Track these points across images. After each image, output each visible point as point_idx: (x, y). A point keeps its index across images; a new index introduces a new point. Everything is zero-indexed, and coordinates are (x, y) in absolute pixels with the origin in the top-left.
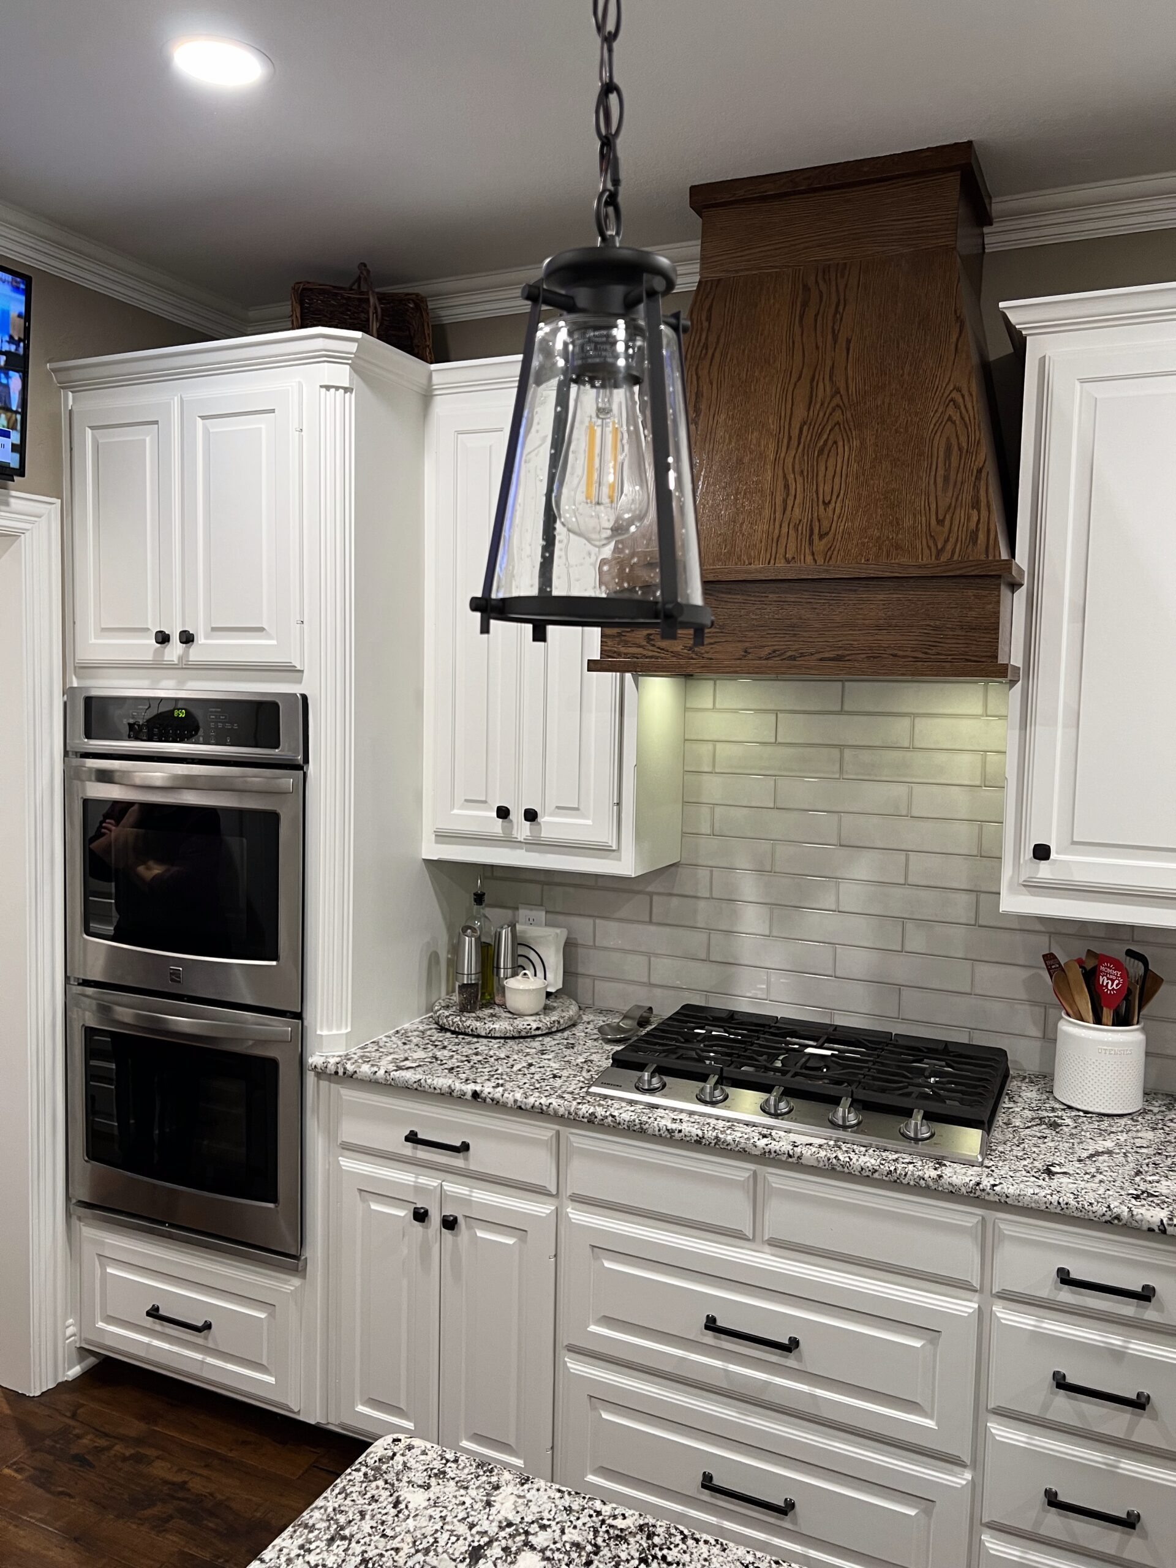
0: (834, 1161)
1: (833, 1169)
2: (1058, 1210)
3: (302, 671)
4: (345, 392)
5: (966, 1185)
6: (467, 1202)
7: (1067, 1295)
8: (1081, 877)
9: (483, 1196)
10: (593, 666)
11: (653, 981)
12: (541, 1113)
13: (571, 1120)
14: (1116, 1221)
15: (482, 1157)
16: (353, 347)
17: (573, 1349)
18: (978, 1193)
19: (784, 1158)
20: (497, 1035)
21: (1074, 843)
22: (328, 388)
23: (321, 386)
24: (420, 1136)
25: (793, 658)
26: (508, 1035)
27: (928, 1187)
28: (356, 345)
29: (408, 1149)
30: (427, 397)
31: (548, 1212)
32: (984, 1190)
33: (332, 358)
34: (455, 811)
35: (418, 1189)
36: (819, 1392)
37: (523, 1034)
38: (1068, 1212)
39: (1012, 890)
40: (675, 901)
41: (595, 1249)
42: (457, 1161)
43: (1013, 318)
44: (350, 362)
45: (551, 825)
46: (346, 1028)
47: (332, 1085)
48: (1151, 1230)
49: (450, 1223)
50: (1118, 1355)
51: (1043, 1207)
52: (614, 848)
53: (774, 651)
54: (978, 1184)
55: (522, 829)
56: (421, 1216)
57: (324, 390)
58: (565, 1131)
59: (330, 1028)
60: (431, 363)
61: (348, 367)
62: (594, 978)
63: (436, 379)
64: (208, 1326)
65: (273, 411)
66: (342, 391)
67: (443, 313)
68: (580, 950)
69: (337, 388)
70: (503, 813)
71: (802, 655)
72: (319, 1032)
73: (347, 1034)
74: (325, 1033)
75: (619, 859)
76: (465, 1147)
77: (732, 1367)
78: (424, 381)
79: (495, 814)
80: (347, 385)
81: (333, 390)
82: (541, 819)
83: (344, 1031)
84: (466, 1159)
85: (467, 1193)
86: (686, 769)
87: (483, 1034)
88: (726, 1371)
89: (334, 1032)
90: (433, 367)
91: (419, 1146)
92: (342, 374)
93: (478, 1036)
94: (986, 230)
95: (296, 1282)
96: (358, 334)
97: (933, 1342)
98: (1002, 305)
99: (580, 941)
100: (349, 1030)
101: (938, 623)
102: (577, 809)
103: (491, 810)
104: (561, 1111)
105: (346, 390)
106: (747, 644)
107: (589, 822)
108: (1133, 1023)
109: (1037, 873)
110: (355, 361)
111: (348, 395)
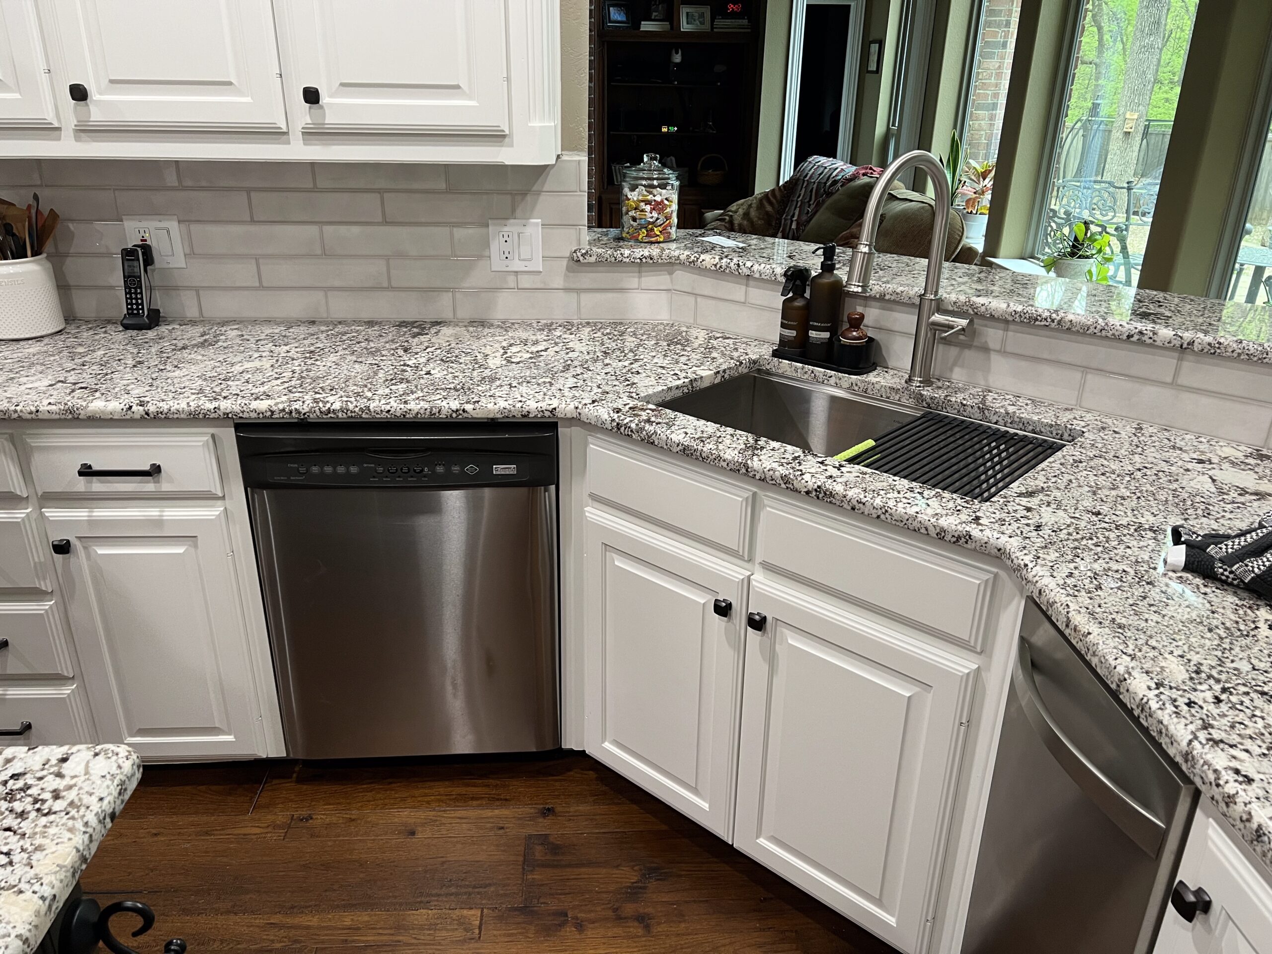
108: (26, 257)
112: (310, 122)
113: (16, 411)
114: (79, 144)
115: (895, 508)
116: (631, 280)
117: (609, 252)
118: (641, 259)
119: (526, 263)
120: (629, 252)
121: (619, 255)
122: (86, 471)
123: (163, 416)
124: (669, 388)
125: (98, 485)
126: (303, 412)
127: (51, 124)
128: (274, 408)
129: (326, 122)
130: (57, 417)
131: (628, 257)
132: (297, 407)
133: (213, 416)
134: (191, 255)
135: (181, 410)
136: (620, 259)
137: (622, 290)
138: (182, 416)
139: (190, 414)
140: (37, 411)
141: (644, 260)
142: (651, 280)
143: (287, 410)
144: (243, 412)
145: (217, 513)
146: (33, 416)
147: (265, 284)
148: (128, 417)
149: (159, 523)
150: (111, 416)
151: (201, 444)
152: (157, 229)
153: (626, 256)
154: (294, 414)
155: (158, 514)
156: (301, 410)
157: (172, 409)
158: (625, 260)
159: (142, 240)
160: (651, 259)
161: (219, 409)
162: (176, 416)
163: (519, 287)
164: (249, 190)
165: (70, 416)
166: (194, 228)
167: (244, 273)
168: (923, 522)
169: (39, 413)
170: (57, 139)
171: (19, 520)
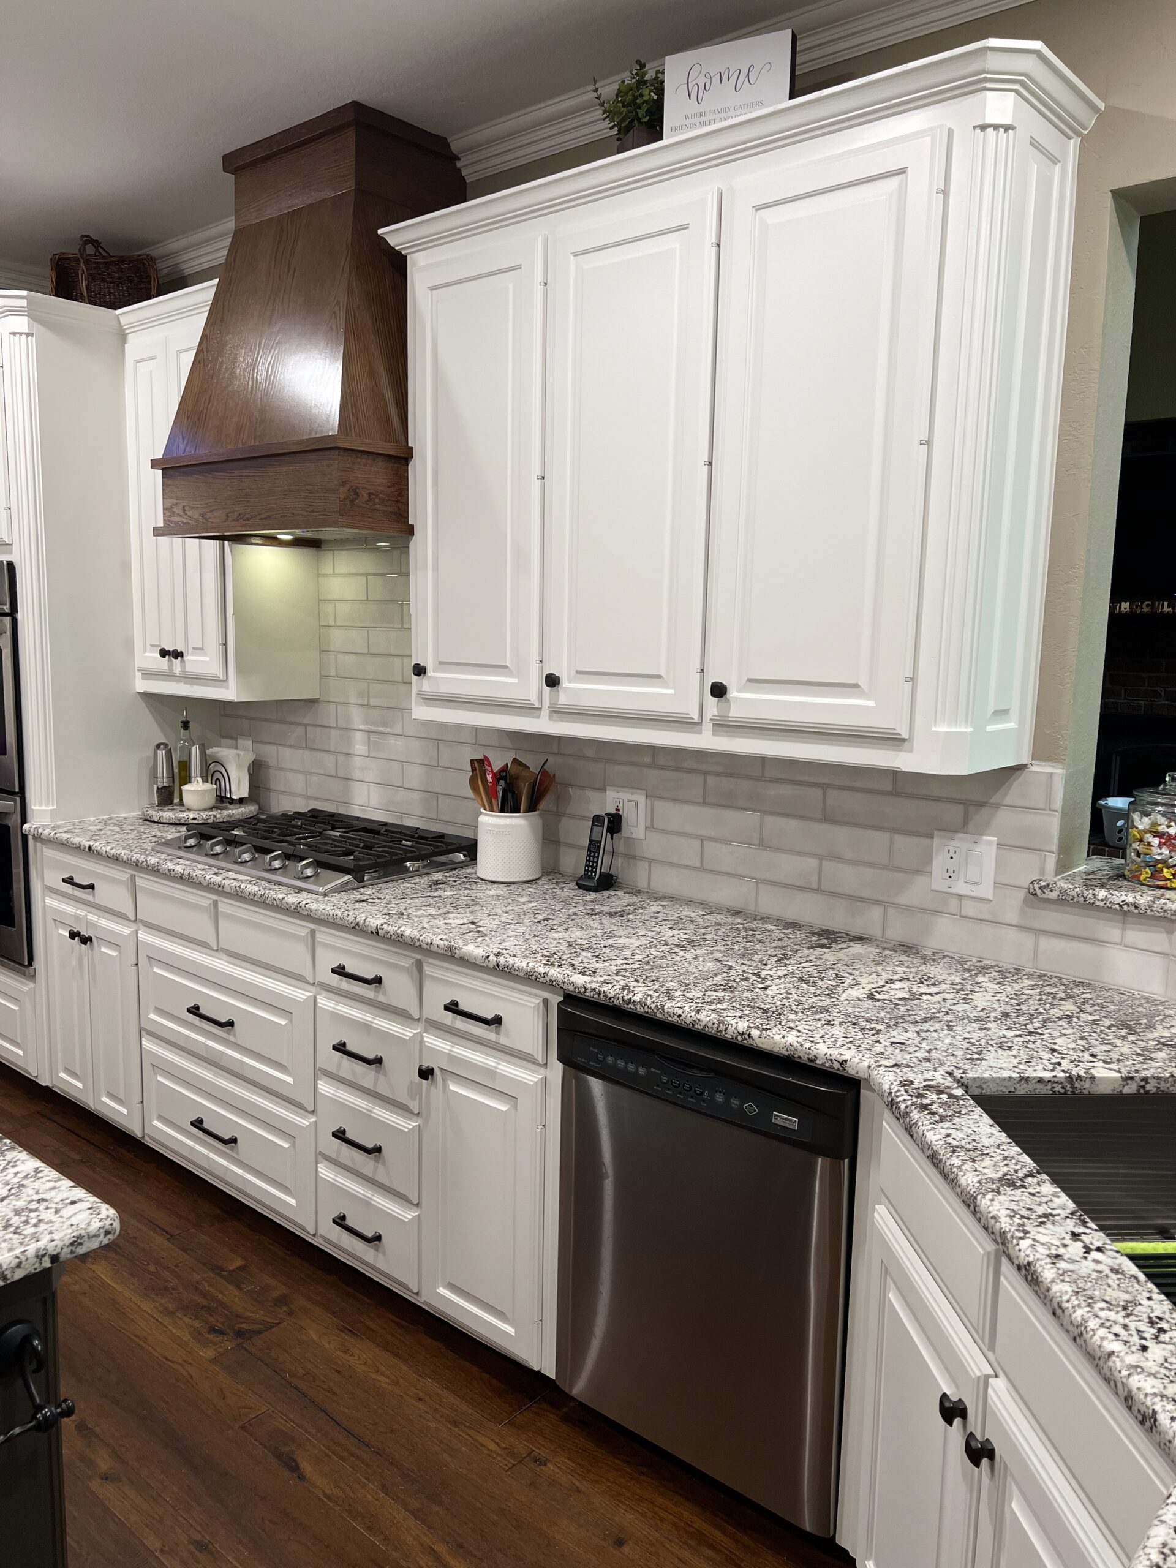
0: (238, 888)
1: (238, 894)
2: (332, 921)
3: (11, 544)
4: (28, 337)
5: (293, 903)
6: (94, 926)
9: (106, 923)
14: (357, 927)
15: (104, 894)
16: (25, 303)
18: (299, 909)
21: (445, 664)
22: (14, 334)
23: (10, 334)
24: (76, 880)
27: (277, 905)
30: (123, 337)
31: (131, 933)
32: (301, 907)
33: (13, 312)
34: (147, 654)
35: (77, 918)
36: (246, 1060)
38: (336, 921)
40: (319, 729)
41: (152, 960)
42: (89, 897)
43: (392, 241)
44: (26, 313)
45: (194, 662)
46: (53, 806)
47: (45, 846)
48: (372, 933)
49: (85, 940)
50: (367, 1027)
51: (326, 919)
52: (221, 679)
54: (300, 903)
55: (176, 666)
56: (73, 935)
57: (12, 336)
58: (136, 874)
59: (40, 805)
60: (116, 309)
61: (26, 317)
66: (24, 336)
68: (271, 771)
69: (21, 334)
70: (164, 653)
72: (33, 808)
73: (51, 810)
74: (37, 808)
75: (228, 688)
76: (92, 887)
77: (210, 1043)
78: (116, 324)
79: (158, 655)
80: (27, 331)
81: (18, 336)
82: (186, 657)
83: (51, 808)
84: (94, 895)
85: (95, 920)
86: (322, 624)
89: (43, 808)
90: (118, 312)
91: (72, 886)
92: (21, 323)
95: (32, 985)
96: (24, 293)
97: (292, 1021)
98: (380, 232)
100: (55, 808)
101: (311, 487)
102: (202, 649)
103: (157, 651)
105: (28, 335)
107: (208, 659)
108: (519, 812)
109: (422, 688)
110: (32, 313)
111: (30, 338)
112: (716, 714)
113: (419, 940)
114: (551, 722)
115: (1091, 1333)
116: (1110, 931)
117: (1077, 890)
118: (1120, 906)
119: (973, 887)
120: (1106, 894)
121: (1091, 896)
122: (452, 1007)
123: (508, 971)
124: (1022, 1078)
125: (461, 1023)
126: (610, 996)
127: (533, 704)
128: (588, 986)
129: (730, 715)
130: (442, 952)
131: (1102, 900)
132: (606, 989)
133: (542, 980)
134: (650, 828)
135: (521, 968)
136: (1092, 901)
137: (1095, 941)
138: (521, 974)
139: (526, 974)
140: (431, 944)
141: (1125, 908)
142: (1137, 935)
143: (597, 990)
144: (564, 983)
145: (536, 1080)
146: (428, 947)
147: (705, 866)
148: (485, 965)
149: (492, 1073)
150: (474, 961)
151: (533, 1005)
152: (629, 801)
153: (1100, 897)
154: (601, 996)
155: (494, 1064)
156: (608, 993)
157: (515, 965)
158: (1098, 903)
159: (617, 810)
160: (1136, 907)
161: (547, 975)
162: (516, 973)
163: (963, 913)
164: (706, 774)
165: (450, 954)
166: (657, 803)
167: (689, 851)
168: (1113, 1369)
169: (432, 946)
170: (538, 717)
171: (407, 1038)
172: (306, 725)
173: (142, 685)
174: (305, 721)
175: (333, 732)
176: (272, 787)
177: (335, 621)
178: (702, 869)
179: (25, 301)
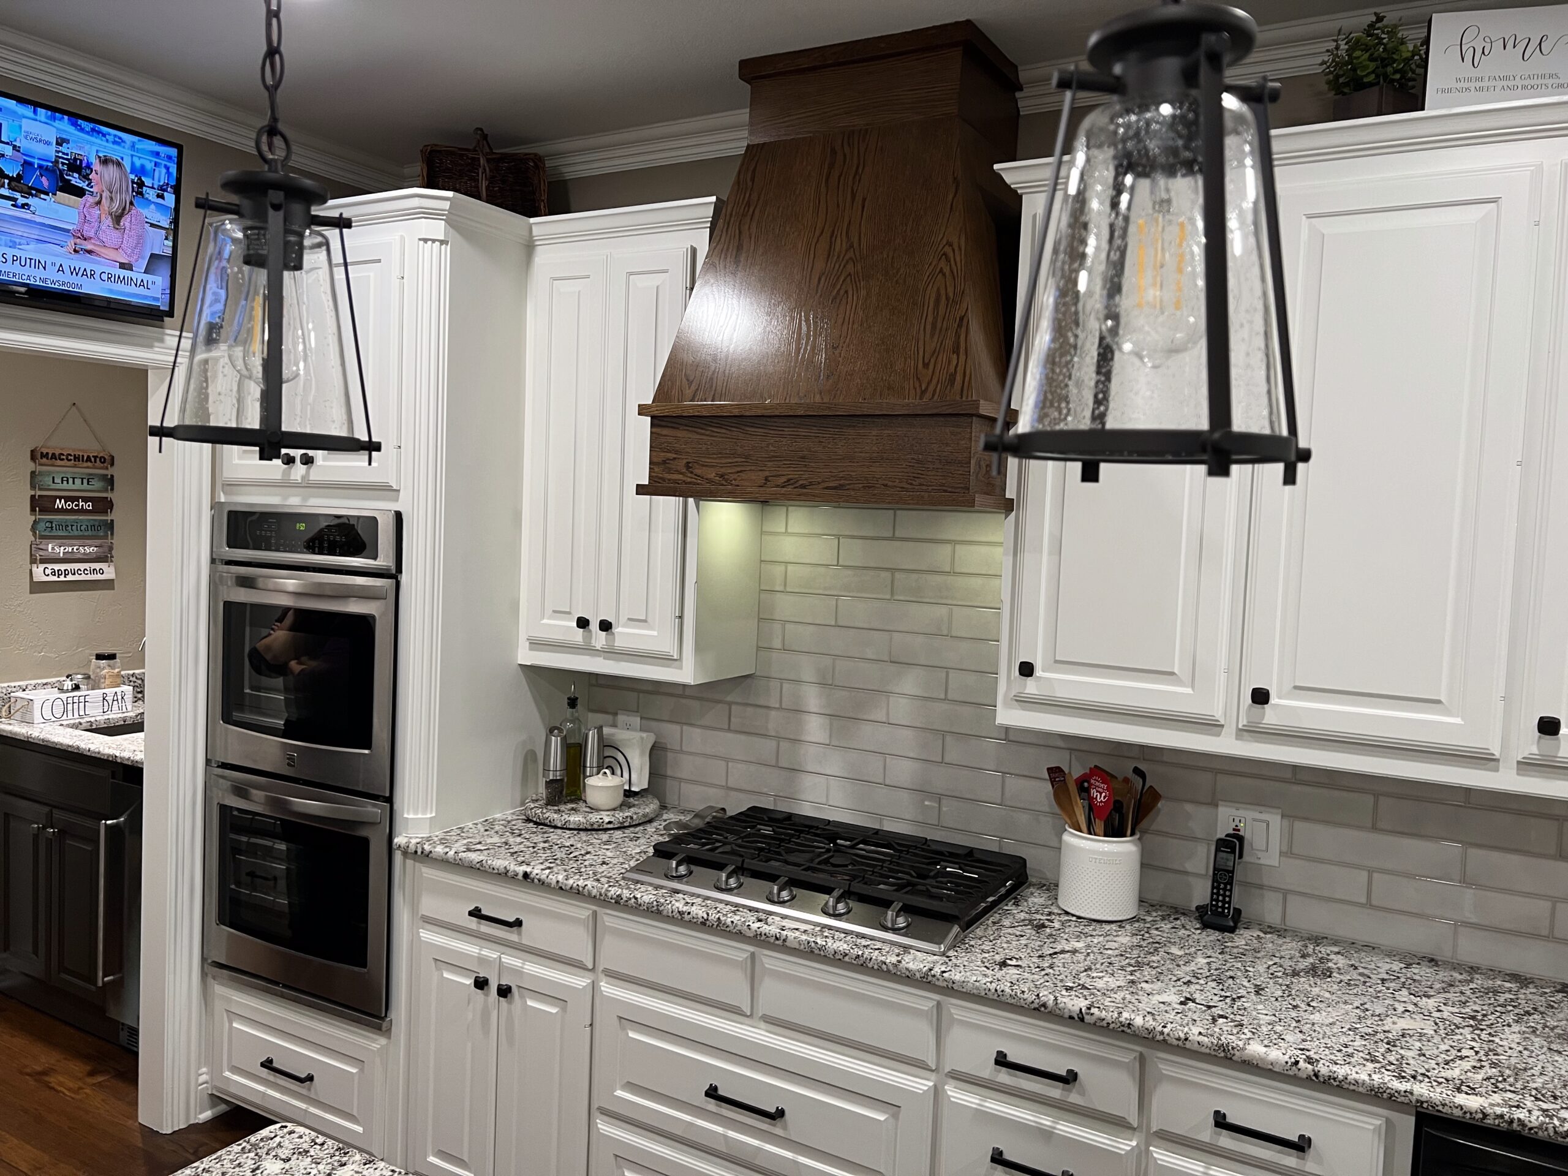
0: (813, 944)
1: (812, 952)
3: (398, 491)
4: (441, 244)
5: (919, 971)
6: (518, 973)
7: (1004, 1077)
8: (1062, 693)
9: (534, 969)
10: (641, 490)
11: (730, 784)
12: (577, 893)
13: (602, 900)
14: (1043, 1009)
15: (534, 932)
16: (446, 205)
17: (605, 1112)
18: (930, 978)
19: (772, 940)
20: (571, 827)
21: (1056, 662)
22: (425, 240)
23: (420, 239)
24: (484, 912)
25: (803, 487)
26: (581, 827)
27: (889, 971)
28: (449, 203)
29: (473, 923)
30: (529, 247)
31: (585, 984)
32: (934, 976)
33: (428, 214)
34: (545, 621)
35: (482, 960)
36: (802, 1159)
37: (595, 826)
39: (1006, 705)
40: (750, 710)
41: (623, 1020)
42: (511, 935)
43: (1008, 178)
44: (444, 217)
45: (625, 635)
46: (431, 813)
47: (417, 864)
48: (1071, 1018)
49: (504, 992)
50: (1047, 1135)
52: (675, 657)
53: (789, 480)
54: (931, 970)
55: (600, 639)
56: (481, 984)
57: (422, 242)
58: (600, 911)
59: (416, 813)
60: (530, 217)
61: (443, 222)
62: (680, 780)
63: (536, 231)
64: (310, 1078)
65: (379, 261)
66: (437, 243)
67: (565, 170)
68: (670, 755)
69: (434, 241)
70: (583, 623)
71: (811, 484)
72: (406, 816)
73: (431, 818)
74: (411, 816)
75: (681, 668)
76: (518, 923)
77: (731, 1134)
78: (526, 233)
79: (575, 624)
80: (442, 238)
81: (430, 243)
82: (617, 630)
83: (429, 816)
84: (520, 934)
85: (520, 965)
86: (763, 588)
87: (559, 825)
88: (725, 1137)
89: (420, 816)
90: (532, 220)
91: (483, 921)
92: (438, 228)
93: (556, 827)
94: (1018, 95)
95: (383, 1041)
96: (450, 194)
97: (895, 1116)
98: (996, 167)
99: (669, 747)
100: (434, 815)
101: (920, 457)
102: (645, 621)
103: (571, 620)
104: (594, 892)
105: (442, 242)
106: (767, 474)
107: (655, 633)
109: (1025, 689)
110: (452, 219)
111: (443, 247)
113: (1162, 1033)
122: (1221, 1122)
123: (1335, 1084)
125: (1226, 1140)
127: (1218, 721)
128: (1489, 1111)
130: (1207, 1051)
133: (1402, 1099)
134: (1288, 853)
135: (1360, 1081)
138: (1361, 1089)
139: (1371, 1090)
140: (1186, 1039)
143: (1506, 1117)
144: (1444, 1105)
146: (1180, 1043)
147: (1374, 902)
148: (1290, 1073)
150: (1271, 1067)
157: (1349, 1077)
159: (1234, 830)
165: (1222, 1054)
166: (1299, 825)
167: (1352, 884)
169: (1187, 1042)
170: (1218, 735)
171: (1123, 1152)
172: (730, 704)
173: (527, 657)
174: (729, 698)
175: (773, 713)
176: (669, 773)
177: (785, 585)
178: (1369, 905)
179: (448, 203)
